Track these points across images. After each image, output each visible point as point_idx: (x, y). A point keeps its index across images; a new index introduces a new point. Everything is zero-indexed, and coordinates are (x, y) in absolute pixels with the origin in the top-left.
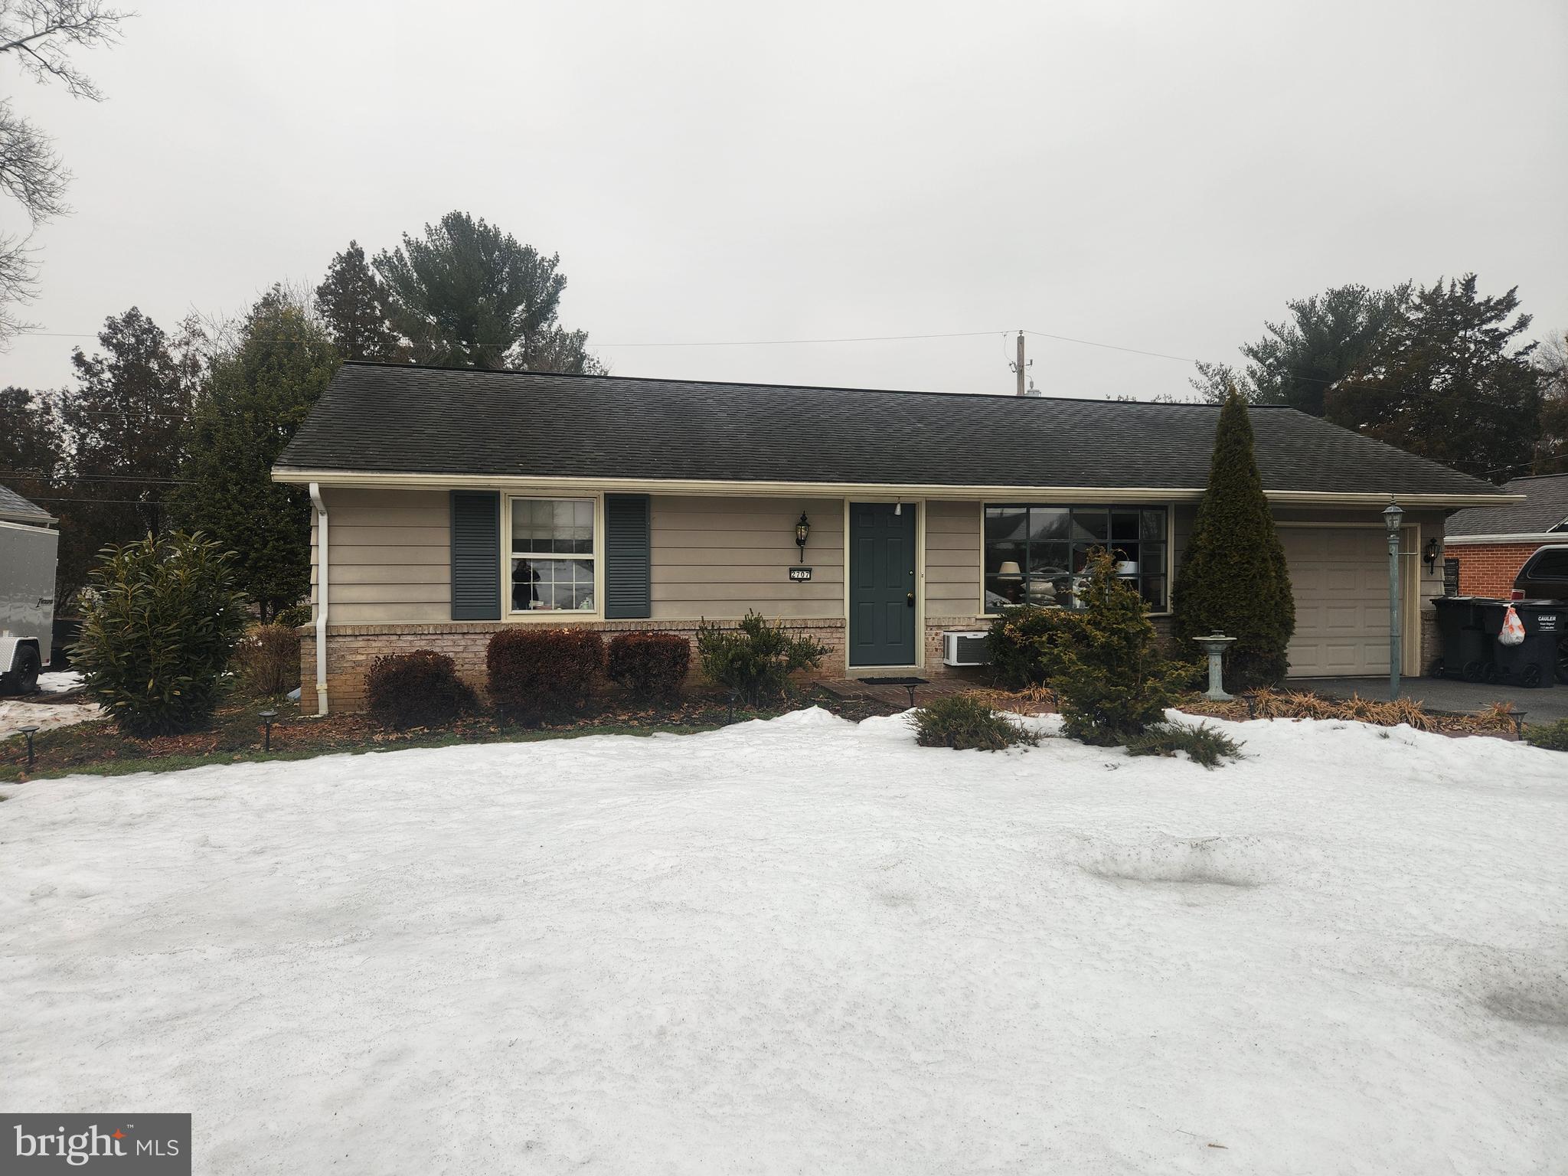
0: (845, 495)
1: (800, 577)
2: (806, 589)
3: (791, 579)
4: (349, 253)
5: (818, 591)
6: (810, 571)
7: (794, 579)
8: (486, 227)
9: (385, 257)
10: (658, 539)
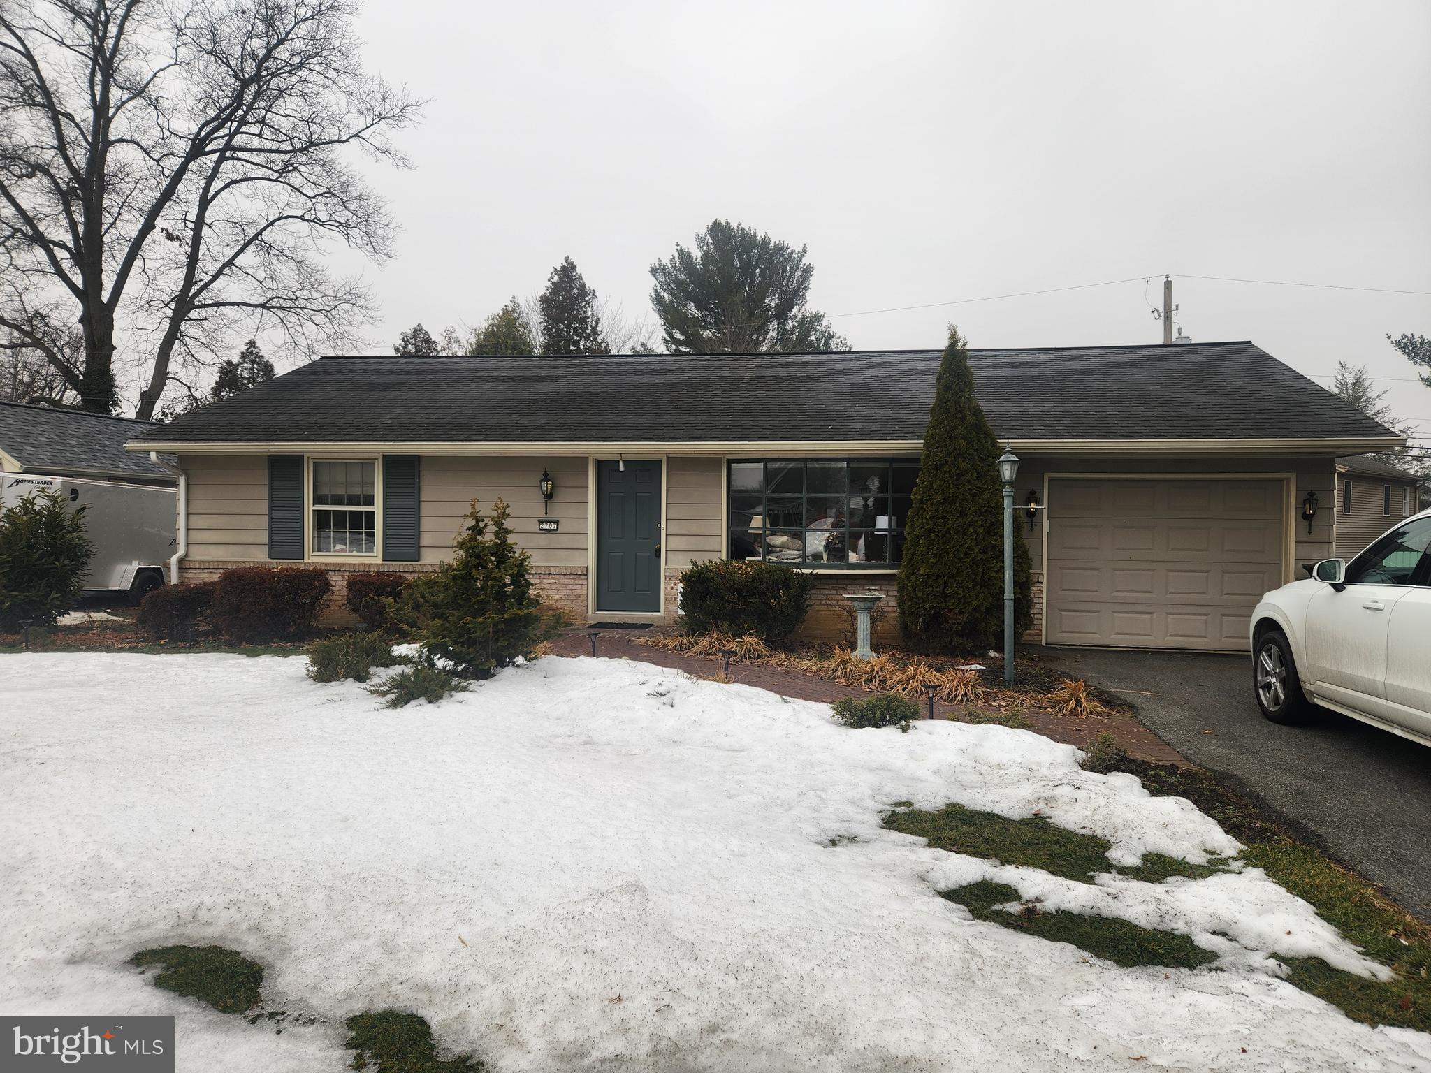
0: (591, 452)
1: (548, 528)
2: (554, 540)
3: (540, 530)
4: (564, 267)
5: (564, 541)
6: (557, 522)
7: (543, 530)
8: (743, 229)
9: (660, 265)
10: (427, 494)
